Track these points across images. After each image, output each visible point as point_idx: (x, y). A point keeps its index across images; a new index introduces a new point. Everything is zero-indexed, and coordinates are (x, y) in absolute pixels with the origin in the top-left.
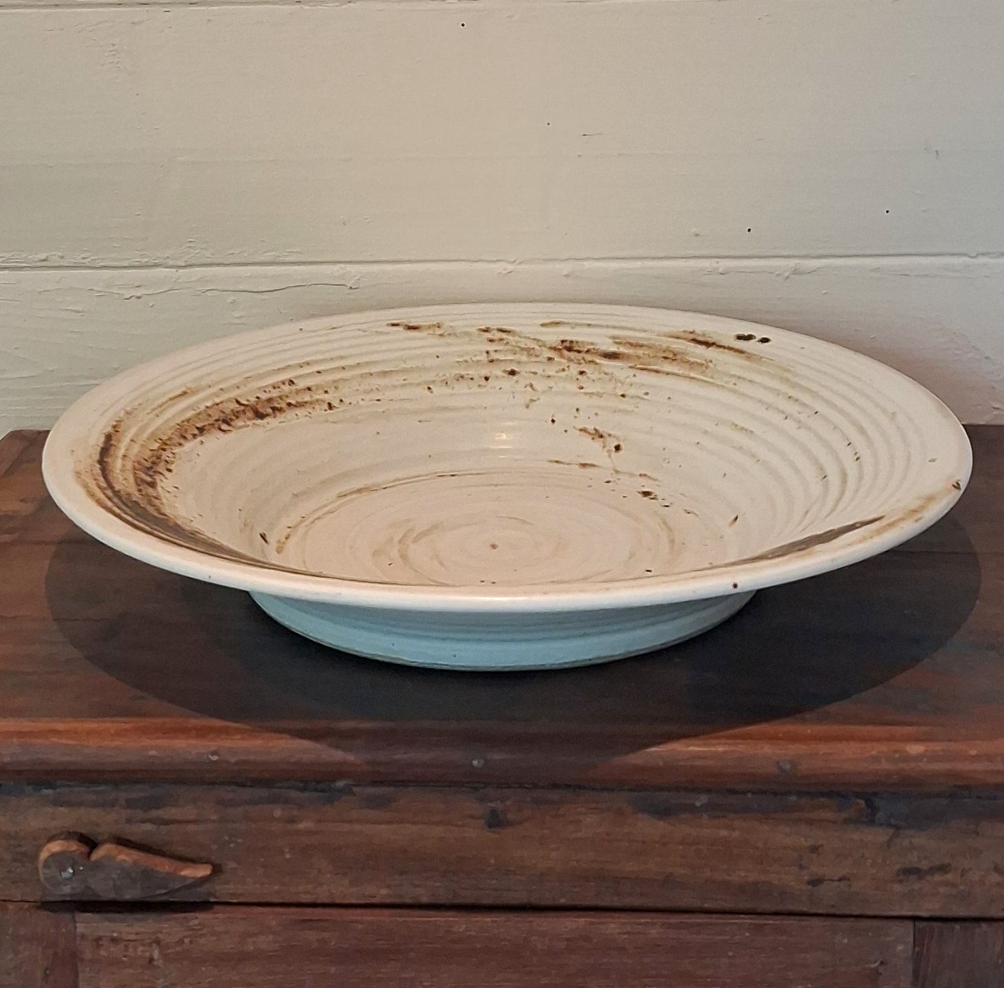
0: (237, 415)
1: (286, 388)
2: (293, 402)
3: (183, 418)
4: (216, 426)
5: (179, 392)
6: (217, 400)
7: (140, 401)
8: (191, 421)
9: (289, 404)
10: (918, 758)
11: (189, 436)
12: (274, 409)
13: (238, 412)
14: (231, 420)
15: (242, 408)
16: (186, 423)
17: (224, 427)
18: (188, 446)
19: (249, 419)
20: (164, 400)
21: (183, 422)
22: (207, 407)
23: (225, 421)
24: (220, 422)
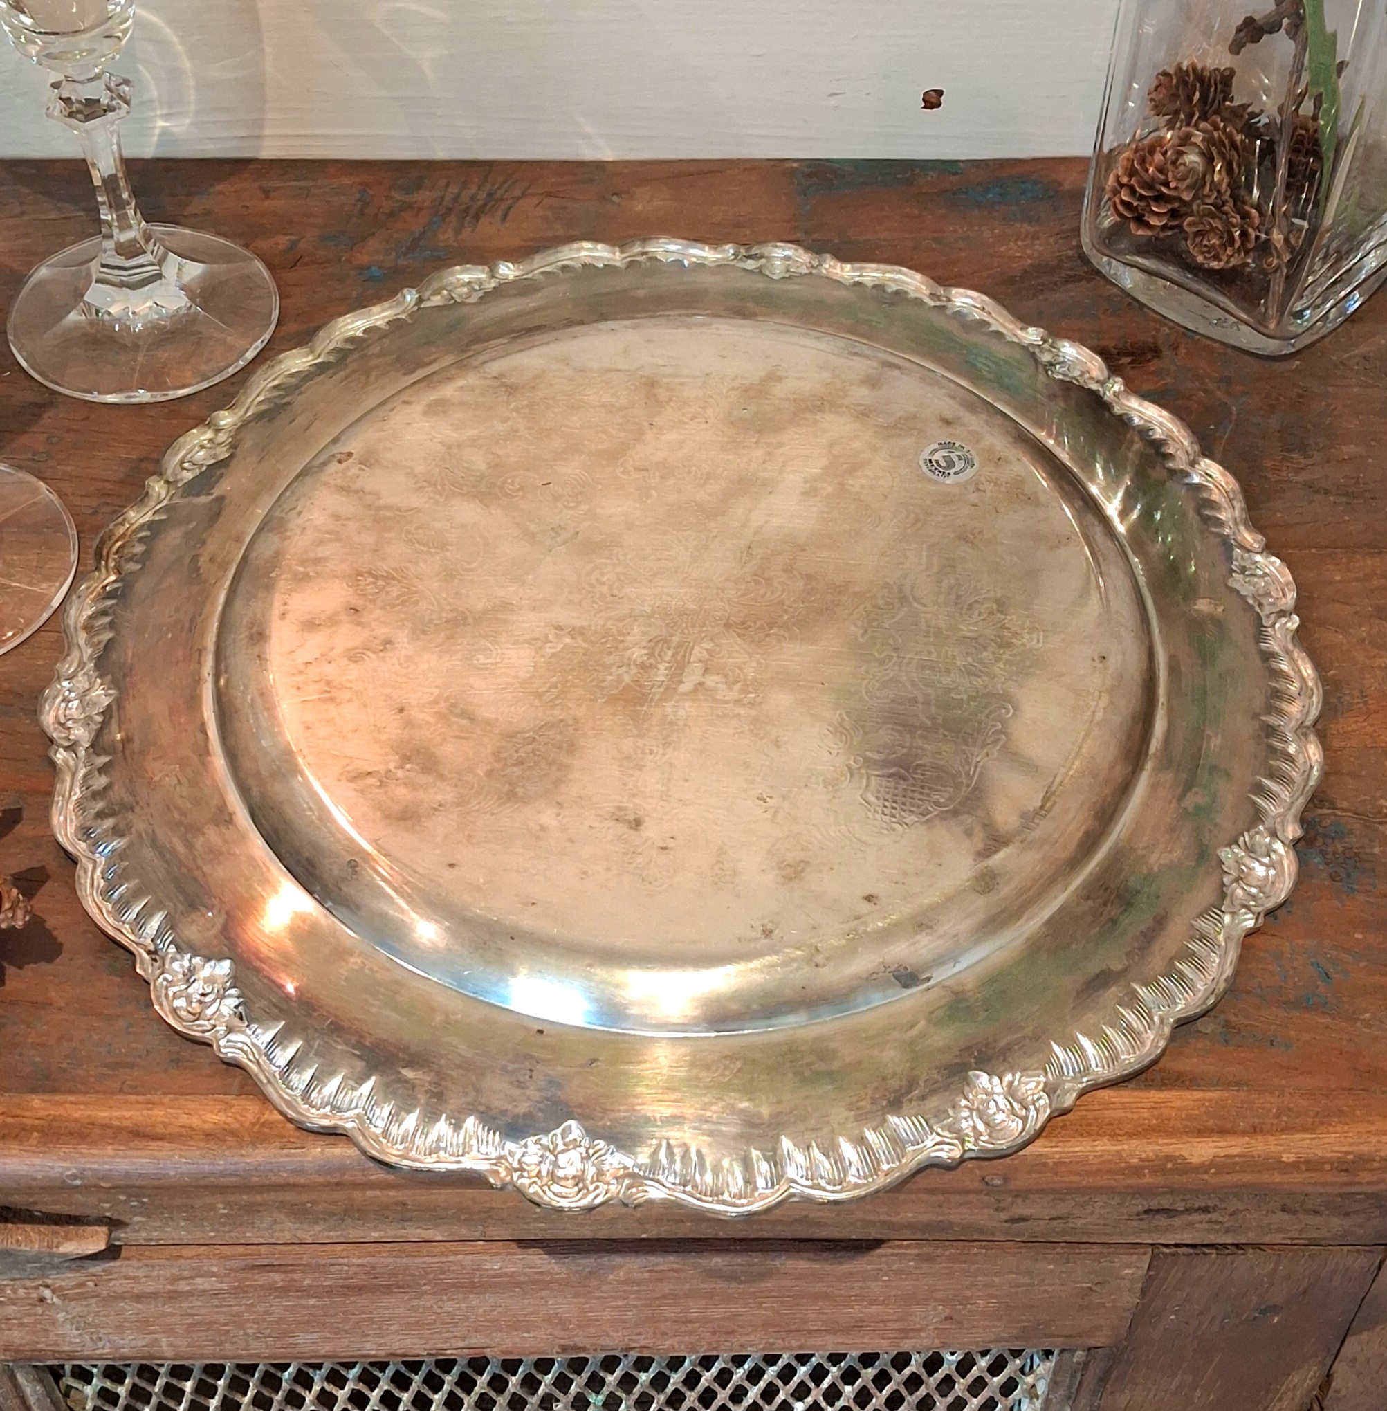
10: (1203, 1168)
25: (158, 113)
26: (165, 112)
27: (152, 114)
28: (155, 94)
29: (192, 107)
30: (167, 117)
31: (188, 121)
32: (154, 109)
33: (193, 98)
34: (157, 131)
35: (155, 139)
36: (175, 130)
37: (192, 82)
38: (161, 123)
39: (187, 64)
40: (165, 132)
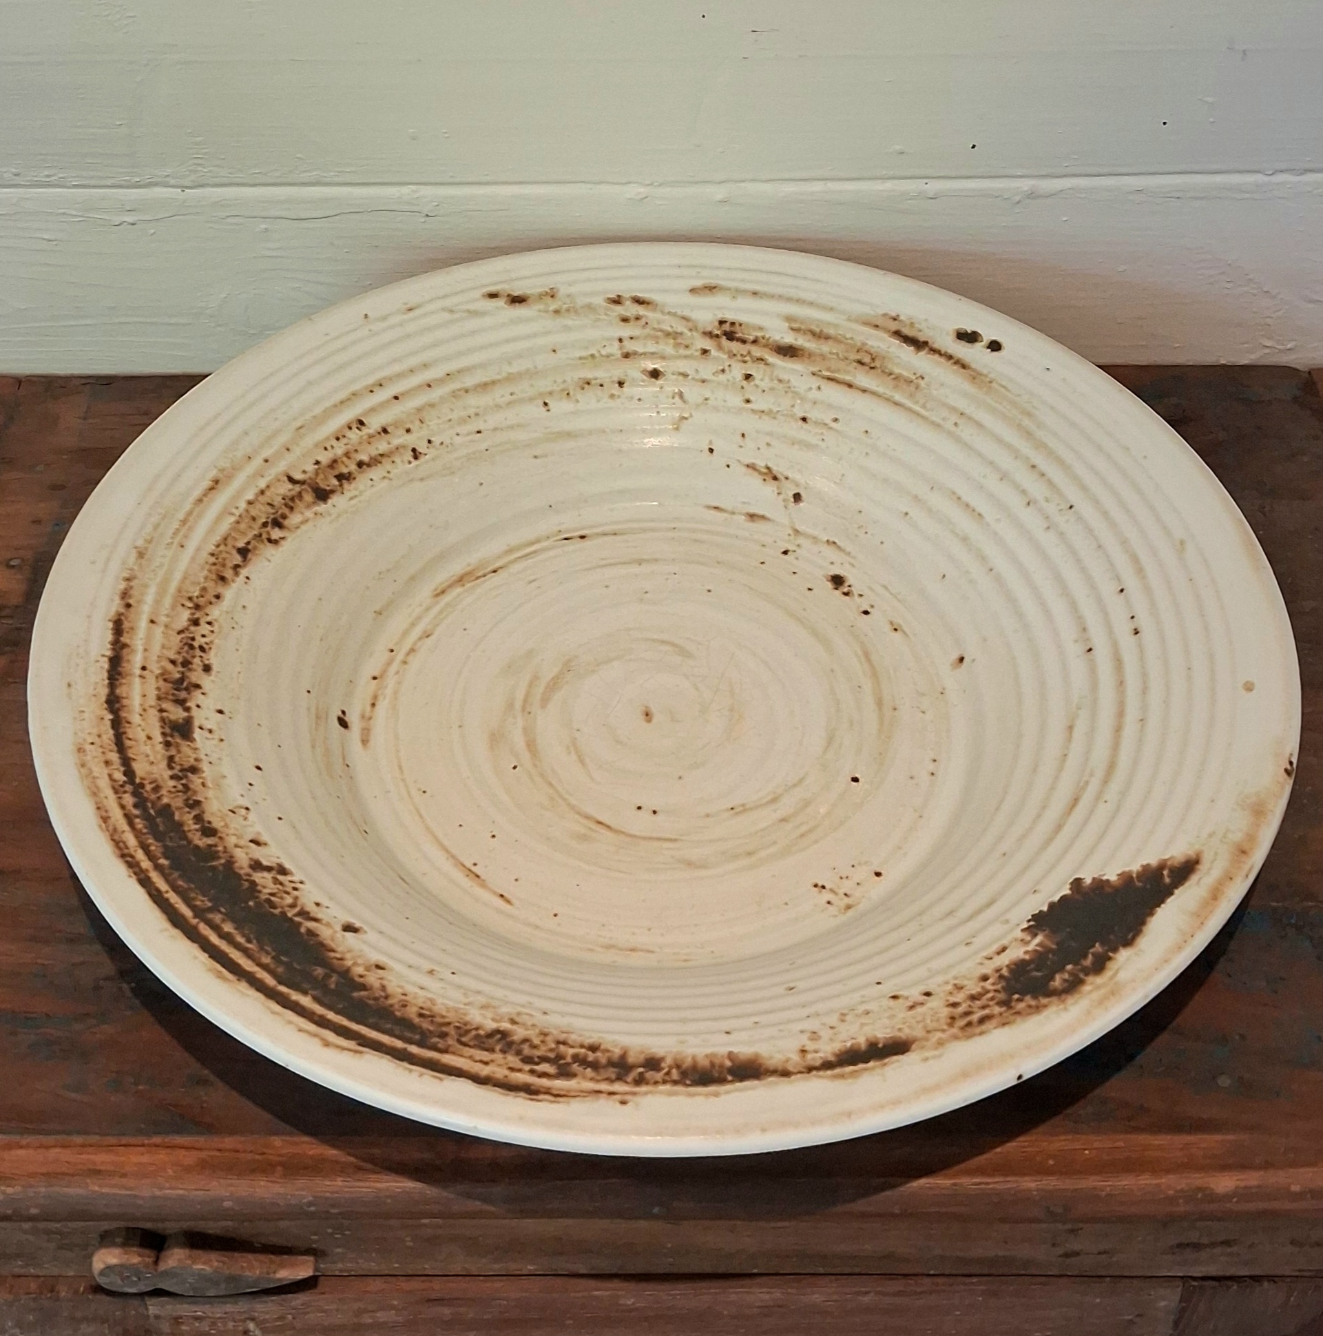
0: (290, 503)
1: (354, 435)
2: (365, 458)
3: (217, 538)
4: (265, 536)
5: (207, 483)
6: (262, 484)
7: (154, 520)
8: (230, 542)
9: (360, 464)
11: (228, 573)
12: (341, 477)
13: (292, 499)
14: (284, 517)
15: (297, 488)
16: (222, 548)
17: (276, 534)
18: (229, 593)
19: (308, 506)
20: (188, 506)
21: (218, 546)
22: (250, 503)
23: (277, 524)
24: (269, 528)
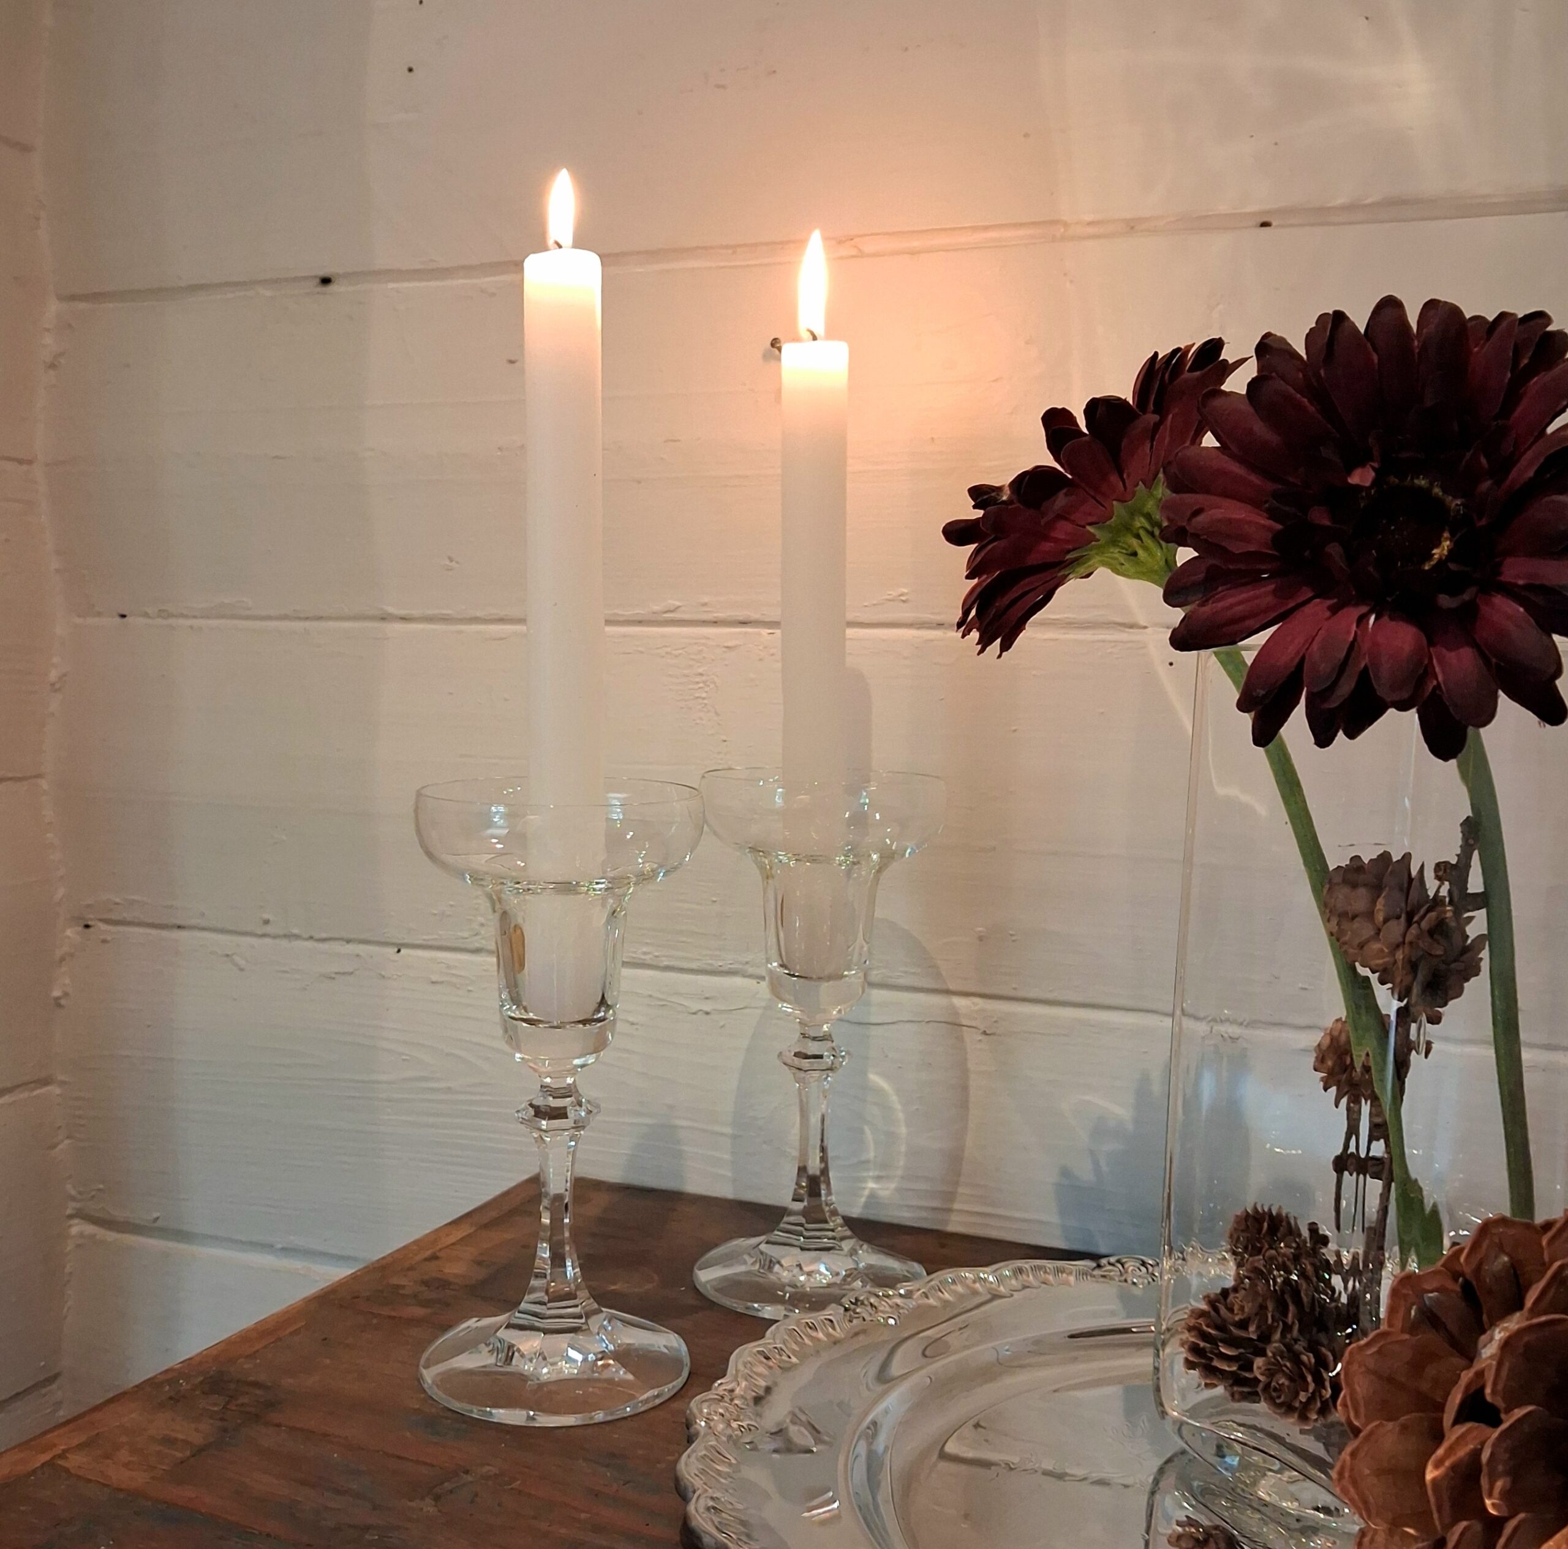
25: (871, 1174)
26: (876, 1173)
27: (865, 1174)
28: (871, 1155)
29: (899, 1172)
30: (878, 1179)
31: (893, 1186)
32: (868, 1170)
33: (902, 1163)
34: (866, 1193)
35: (863, 1200)
36: (882, 1193)
37: (903, 1148)
38: (871, 1185)
39: (903, 1130)
40: (872, 1195)
